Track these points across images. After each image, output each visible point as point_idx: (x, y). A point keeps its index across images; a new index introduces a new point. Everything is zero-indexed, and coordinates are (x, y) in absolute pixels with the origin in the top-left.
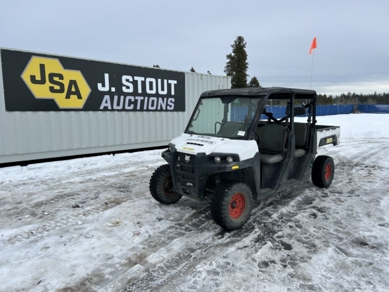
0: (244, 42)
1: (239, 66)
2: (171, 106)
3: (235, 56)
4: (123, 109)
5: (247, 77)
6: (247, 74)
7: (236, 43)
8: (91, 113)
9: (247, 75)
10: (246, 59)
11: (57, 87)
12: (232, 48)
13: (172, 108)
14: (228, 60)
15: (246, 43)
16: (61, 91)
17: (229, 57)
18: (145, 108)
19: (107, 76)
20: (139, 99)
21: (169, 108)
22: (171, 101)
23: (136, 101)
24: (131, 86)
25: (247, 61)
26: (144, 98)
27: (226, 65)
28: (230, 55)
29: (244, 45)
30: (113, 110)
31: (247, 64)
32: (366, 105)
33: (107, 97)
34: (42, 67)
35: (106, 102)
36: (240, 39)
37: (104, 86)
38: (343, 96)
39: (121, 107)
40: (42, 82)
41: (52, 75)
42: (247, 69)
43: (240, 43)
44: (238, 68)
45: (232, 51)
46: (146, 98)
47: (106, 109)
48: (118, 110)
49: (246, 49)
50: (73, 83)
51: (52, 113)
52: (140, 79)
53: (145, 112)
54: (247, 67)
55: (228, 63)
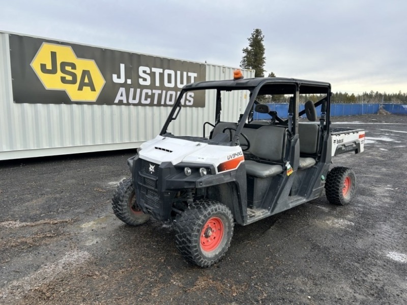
0: (262, 36)
1: (256, 60)
2: (190, 101)
3: (251, 50)
4: (140, 104)
5: (264, 72)
6: (264, 69)
7: (253, 36)
8: (105, 106)
9: (264, 71)
10: (264, 53)
11: (69, 78)
12: (249, 42)
13: (191, 104)
14: (245, 55)
15: (264, 36)
16: (74, 82)
17: (246, 51)
18: (163, 103)
19: (122, 66)
20: (157, 92)
21: (188, 103)
22: (190, 96)
23: (153, 95)
24: (148, 78)
25: (264, 56)
26: (162, 92)
27: (242, 59)
28: (247, 49)
29: (262, 38)
30: (128, 104)
31: (264, 58)
32: (392, 105)
33: (122, 90)
34: (54, 55)
35: (122, 95)
36: (258, 32)
37: (119, 77)
38: (366, 95)
39: (136, 101)
40: (53, 71)
41: (63, 65)
42: (264, 64)
43: (257, 36)
44: (254, 63)
45: (249, 44)
46: (164, 92)
47: (121, 103)
48: (134, 105)
49: (263, 43)
50: (86, 73)
51: (63, 106)
52: (158, 71)
53: (162, 107)
54: (264, 62)
55: (244, 57)
